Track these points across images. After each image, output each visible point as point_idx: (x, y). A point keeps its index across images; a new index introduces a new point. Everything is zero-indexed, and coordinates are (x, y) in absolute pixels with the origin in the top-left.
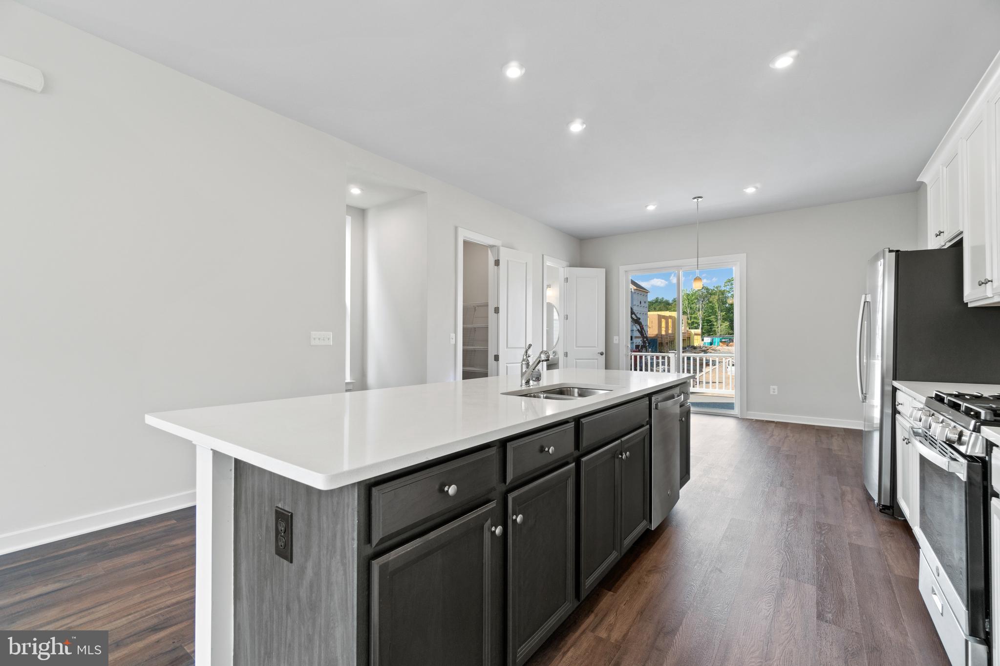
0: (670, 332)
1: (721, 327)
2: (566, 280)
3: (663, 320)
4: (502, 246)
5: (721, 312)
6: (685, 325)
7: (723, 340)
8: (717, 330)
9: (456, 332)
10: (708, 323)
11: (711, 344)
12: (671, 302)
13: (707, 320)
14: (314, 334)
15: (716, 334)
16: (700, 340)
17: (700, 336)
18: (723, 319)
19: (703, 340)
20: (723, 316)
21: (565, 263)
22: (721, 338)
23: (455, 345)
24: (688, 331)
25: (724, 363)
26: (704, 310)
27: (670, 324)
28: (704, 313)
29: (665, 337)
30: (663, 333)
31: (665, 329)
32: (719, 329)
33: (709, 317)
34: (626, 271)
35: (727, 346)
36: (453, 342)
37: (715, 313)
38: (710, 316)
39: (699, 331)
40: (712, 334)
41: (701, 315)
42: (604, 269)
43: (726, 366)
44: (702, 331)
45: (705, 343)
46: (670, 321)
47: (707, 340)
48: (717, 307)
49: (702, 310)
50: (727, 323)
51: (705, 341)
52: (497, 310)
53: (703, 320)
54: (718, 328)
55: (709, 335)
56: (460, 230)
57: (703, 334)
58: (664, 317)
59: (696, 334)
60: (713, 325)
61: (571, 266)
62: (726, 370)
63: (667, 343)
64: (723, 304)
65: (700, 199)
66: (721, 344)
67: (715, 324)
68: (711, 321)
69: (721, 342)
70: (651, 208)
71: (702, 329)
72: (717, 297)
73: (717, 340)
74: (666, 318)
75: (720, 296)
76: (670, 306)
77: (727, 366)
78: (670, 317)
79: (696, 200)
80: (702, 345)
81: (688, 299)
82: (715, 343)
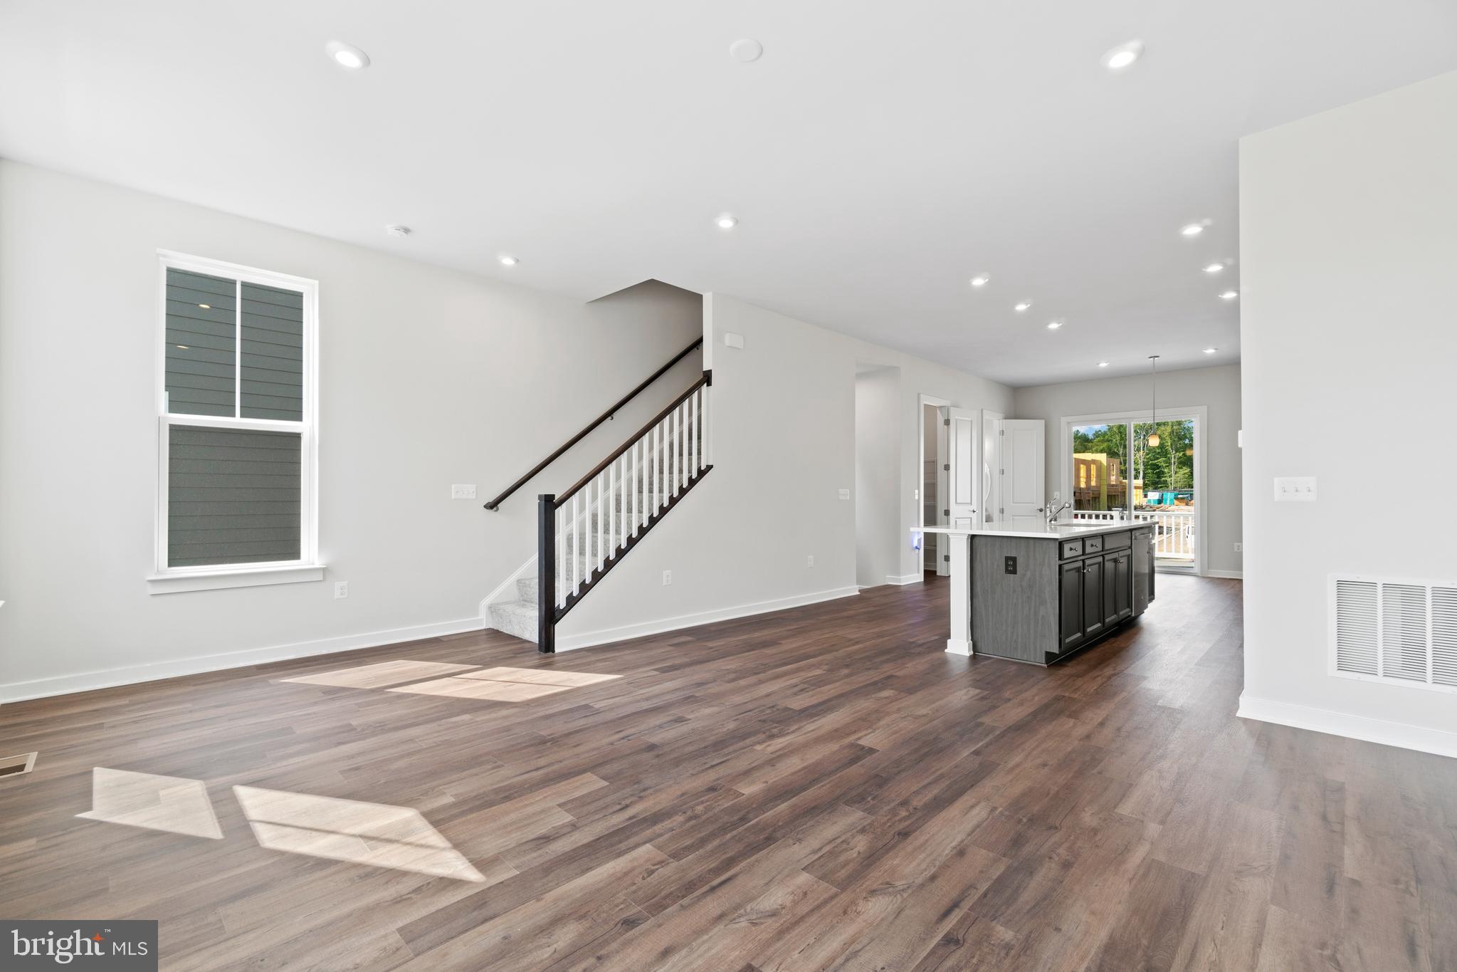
0: (1093, 483)
1: (1174, 475)
2: (1002, 433)
3: (1082, 466)
4: (952, 406)
5: (1176, 452)
6: (1117, 474)
7: (1180, 496)
8: (1169, 480)
9: (919, 489)
10: (1154, 469)
11: (1160, 501)
12: (1091, 437)
13: (1152, 465)
14: (840, 490)
15: (1168, 487)
16: (1142, 496)
17: (1142, 490)
18: (1180, 463)
19: (1146, 496)
20: (1180, 457)
21: (1001, 415)
22: (1176, 492)
23: (919, 500)
24: (1121, 482)
25: (1181, 530)
26: (1147, 449)
27: (1093, 472)
28: (1148, 454)
29: (1086, 491)
30: (1083, 485)
31: (1085, 480)
32: (1173, 478)
33: (1155, 460)
34: (1069, 423)
35: (1187, 505)
36: (917, 498)
37: (1167, 454)
38: (1158, 458)
39: (1140, 482)
40: (1161, 487)
41: (1142, 458)
42: (1043, 421)
43: (1184, 534)
44: (1144, 483)
45: (1149, 501)
46: (1093, 467)
47: (1154, 496)
48: (1169, 444)
49: (1144, 450)
50: (1186, 470)
51: (1149, 498)
52: (947, 467)
53: (1145, 464)
54: (1170, 476)
55: (1156, 489)
56: (922, 396)
57: (1145, 486)
58: (1084, 462)
59: (1136, 488)
60: (1163, 473)
61: (1007, 418)
62: (1184, 541)
63: (1089, 500)
64: (1180, 439)
65: (1156, 358)
66: (1176, 502)
67: (1166, 470)
68: (1158, 467)
69: (1176, 498)
70: (1103, 365)
71: (1144, 478)
72: (1169, 429)
73: (1169, 496)
74: (1087, 464)
75: (1175, 427)
76: (1090, 444)
77: (1187, 534)
78: (1094, 462)
79: (1152, 359)
80: (1144, 504)
81: (1120, 432)
82: (1167, 500)
